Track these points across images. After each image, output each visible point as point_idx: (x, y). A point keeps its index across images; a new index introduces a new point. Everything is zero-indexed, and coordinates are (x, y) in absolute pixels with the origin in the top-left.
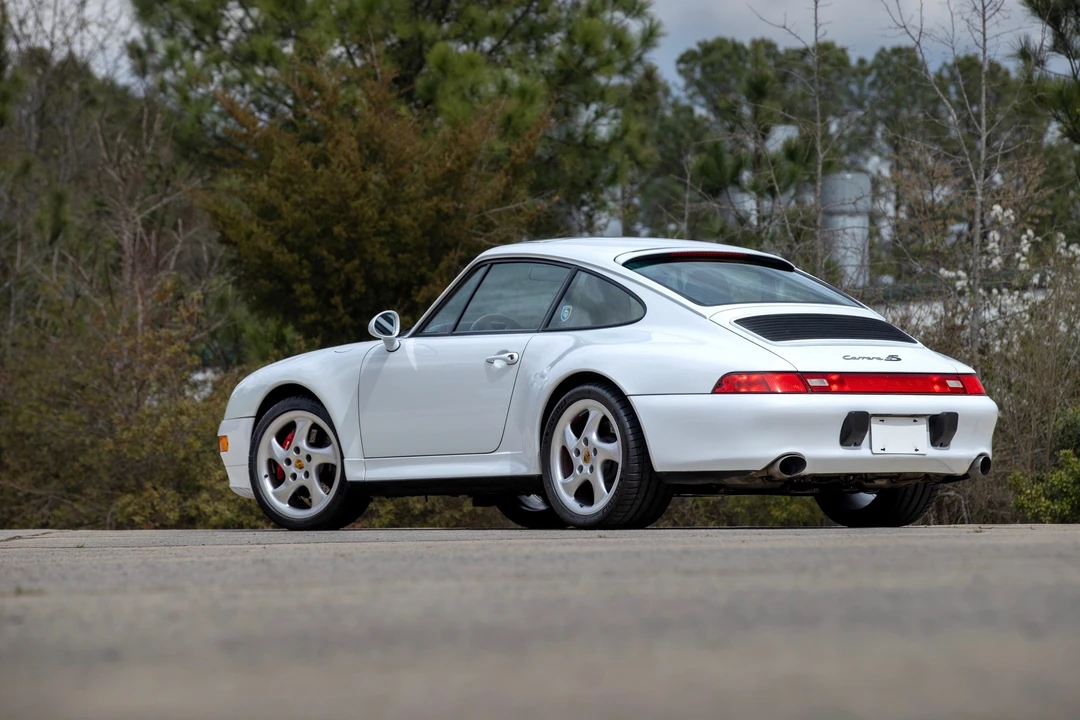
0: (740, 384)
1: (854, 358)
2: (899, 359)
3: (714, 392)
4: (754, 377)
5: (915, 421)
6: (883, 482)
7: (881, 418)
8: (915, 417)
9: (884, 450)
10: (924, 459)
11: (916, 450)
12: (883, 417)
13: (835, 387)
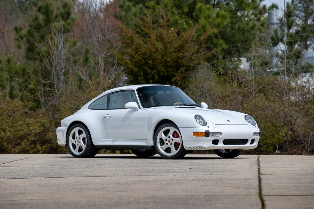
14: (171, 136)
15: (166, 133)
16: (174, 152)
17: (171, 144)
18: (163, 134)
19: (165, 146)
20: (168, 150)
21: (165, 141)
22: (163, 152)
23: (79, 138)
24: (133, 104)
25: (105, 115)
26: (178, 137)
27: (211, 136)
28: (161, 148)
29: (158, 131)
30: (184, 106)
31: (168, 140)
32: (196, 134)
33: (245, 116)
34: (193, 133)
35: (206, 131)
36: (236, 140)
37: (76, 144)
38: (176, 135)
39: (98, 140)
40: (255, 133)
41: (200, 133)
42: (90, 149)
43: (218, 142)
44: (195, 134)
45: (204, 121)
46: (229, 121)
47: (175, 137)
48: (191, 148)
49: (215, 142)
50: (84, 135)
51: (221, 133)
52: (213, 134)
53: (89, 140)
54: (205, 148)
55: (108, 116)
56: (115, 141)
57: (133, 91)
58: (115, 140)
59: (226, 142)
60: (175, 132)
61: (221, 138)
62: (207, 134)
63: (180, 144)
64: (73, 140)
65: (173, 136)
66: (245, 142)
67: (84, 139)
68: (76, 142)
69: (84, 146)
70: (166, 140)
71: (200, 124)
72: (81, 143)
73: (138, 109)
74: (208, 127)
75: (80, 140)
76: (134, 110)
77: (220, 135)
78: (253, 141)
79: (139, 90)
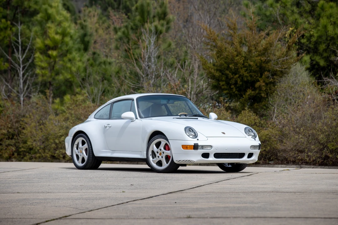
14: (162, 149)
15: (158, 145)
16: (165, 165)
17: (162, 157)
18: (155, 146)
19: (157, 159)
20: (160, 163)
21: (156, 153)
22: (155, 165)
23: (82, 149)
24: (130, 114)
25: (106, 125)
26: (169, 149)
27: (201, 149)
28: (152, 160)
29: (150, 142)
30: (185, 117)
31: (159, 153)
32: (185, 147)
33: (245, 129)
34: (182, 146)
35: (194, 144)
36: (230, 153)
37: (79, 154)
38: (167, 147)
39: (99, 151)
40: (254, 147)
41: (188, 146)
42: (91, 160)
43: (209, 156)
44: (183, 146)
45: (195, 133)
46: (224, 133)
47: (166, 150)
48: (180, 161)
49: (206, 155)
50: (86, 146)
51: (211, 146)
52: (203, 147)
53: (91, 151)
54: (194, 162)
55: (109, 127)
56: (114, 153)
57: (133, 100)
58: (114, 151)
59: (217, 155)
60: (166, 144)
61: (212, 152)
62: (196, 147)
63: (170, 157)
64: (76, 151)
65: (165, 148)
66: (241, 155)
67: (86, 150)
68: (79, 152)
69: (86, 157)
70: (158, 152)
71: (190, 136)
72: (84, 154)
73: (135, 119)
74: (198, 140)
75: (83, 151)
76: (132, 120)
77: (211, 148)
78: (250, 155)
79: (138, 99)
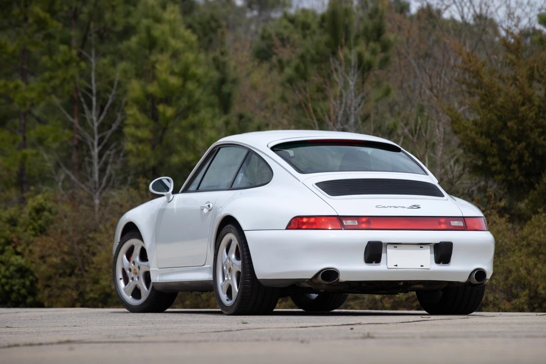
0: (304, 223)
1: (385, 207)
2: (419, 208)
3: (287, 229)
4: (312, 220)
5: (421, 247)
6: (421, 286)
7: (395, 246)
8: (422, 245)
9: (397, 266)
10: (428, 272)
11: (422, 266)
12: (396, 245)
13: (364, 226)
